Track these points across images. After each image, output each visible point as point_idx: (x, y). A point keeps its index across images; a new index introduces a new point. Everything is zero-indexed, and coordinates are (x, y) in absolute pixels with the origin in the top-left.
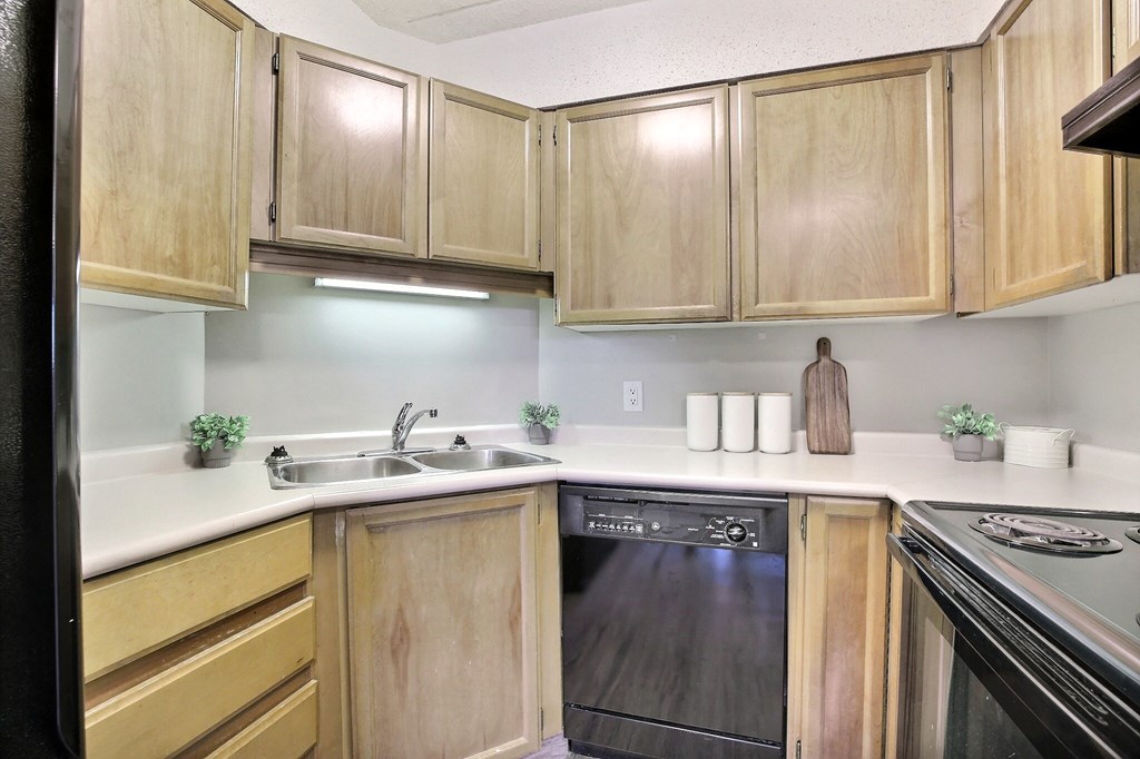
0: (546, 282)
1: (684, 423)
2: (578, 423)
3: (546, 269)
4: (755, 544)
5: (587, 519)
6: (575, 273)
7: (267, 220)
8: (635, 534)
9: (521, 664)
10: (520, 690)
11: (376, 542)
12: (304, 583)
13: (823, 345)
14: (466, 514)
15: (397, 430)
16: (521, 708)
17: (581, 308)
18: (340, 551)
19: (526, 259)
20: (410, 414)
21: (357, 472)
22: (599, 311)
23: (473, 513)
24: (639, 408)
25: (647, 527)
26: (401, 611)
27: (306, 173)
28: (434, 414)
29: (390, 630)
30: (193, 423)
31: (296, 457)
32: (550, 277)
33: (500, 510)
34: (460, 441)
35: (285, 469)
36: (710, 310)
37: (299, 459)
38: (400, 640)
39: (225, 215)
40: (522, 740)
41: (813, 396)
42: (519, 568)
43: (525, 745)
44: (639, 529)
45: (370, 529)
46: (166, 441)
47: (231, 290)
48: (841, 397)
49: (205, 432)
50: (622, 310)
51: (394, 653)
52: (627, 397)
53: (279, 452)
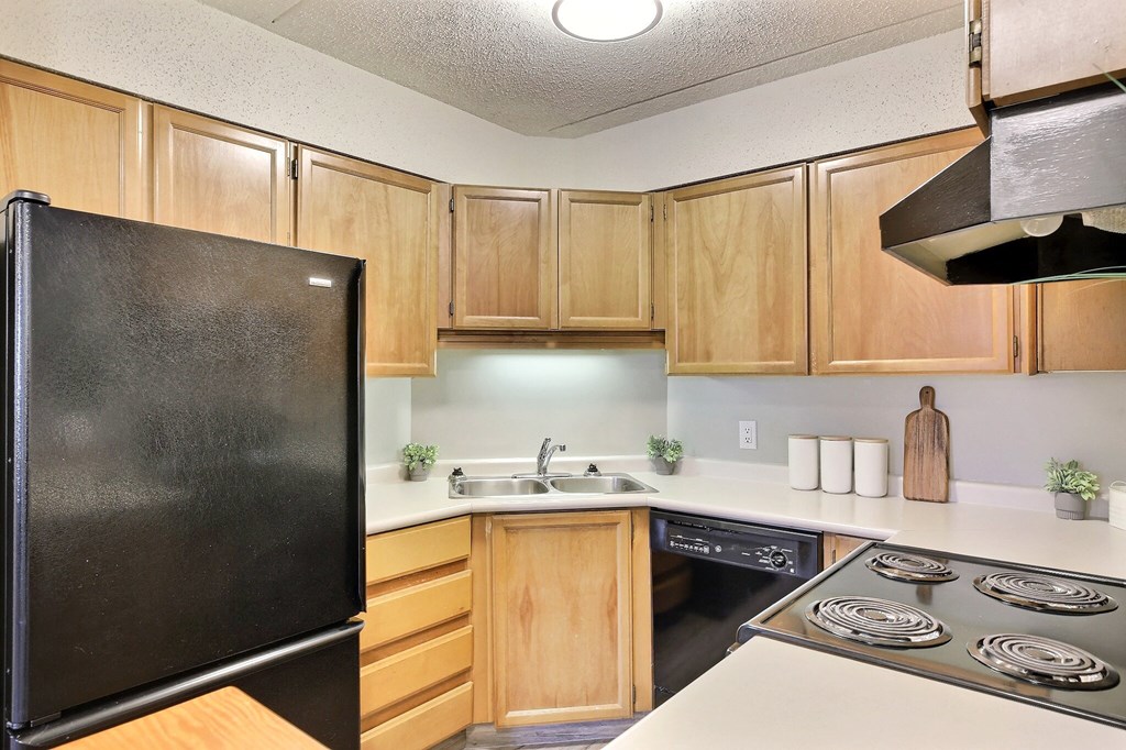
0: (658, 336)
1: (786, 462)
2: (701, 456)
3: (658, 327)
4: (792, 571)
5: (669, 539)
6: (680, 331)
7: (448, 314)
8: (703, 553)
9: (616, 645)
10: (616, 666)
11: (511, 539)
12: (465, 560)
13: (927, 394)
14: (574, 526)
15: (541, 457)
16: (616, 680)
17: (686, 361)
18: (488, 542)
19: (639, 321)
20: (550, 445)
21: (507, 488)
22: (700, 364)
23: (578, 525)
24: (753, 446)
25: (712, 550)
26: (527, 589)
27: (471, 281)
28: (563, 448)
29: (520, 601)
30: (404, 450)
31: (469, 475)
32: (663, 332)
33: (599, 525)
34: (593, 469)
35: (460, 485)
36: (790, 366)
37: (472, 478)
38: (526, 611)
39: (422, 315)
40: (618, 706)
41: (912, 444)
42: (615, 572)
43: (619, 711)
44: (706, 550)
45: (507, 529)
46: (387, 462)
47: (426, 366)
48: (941, 446)
49: (412, 457)
50: (717, 363)
51: (522, 618)
52: (743, 435)
53: (457, 472)
